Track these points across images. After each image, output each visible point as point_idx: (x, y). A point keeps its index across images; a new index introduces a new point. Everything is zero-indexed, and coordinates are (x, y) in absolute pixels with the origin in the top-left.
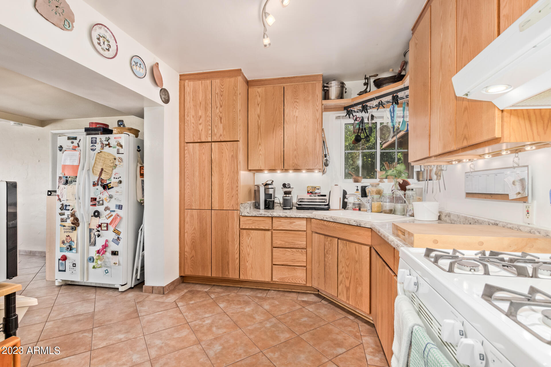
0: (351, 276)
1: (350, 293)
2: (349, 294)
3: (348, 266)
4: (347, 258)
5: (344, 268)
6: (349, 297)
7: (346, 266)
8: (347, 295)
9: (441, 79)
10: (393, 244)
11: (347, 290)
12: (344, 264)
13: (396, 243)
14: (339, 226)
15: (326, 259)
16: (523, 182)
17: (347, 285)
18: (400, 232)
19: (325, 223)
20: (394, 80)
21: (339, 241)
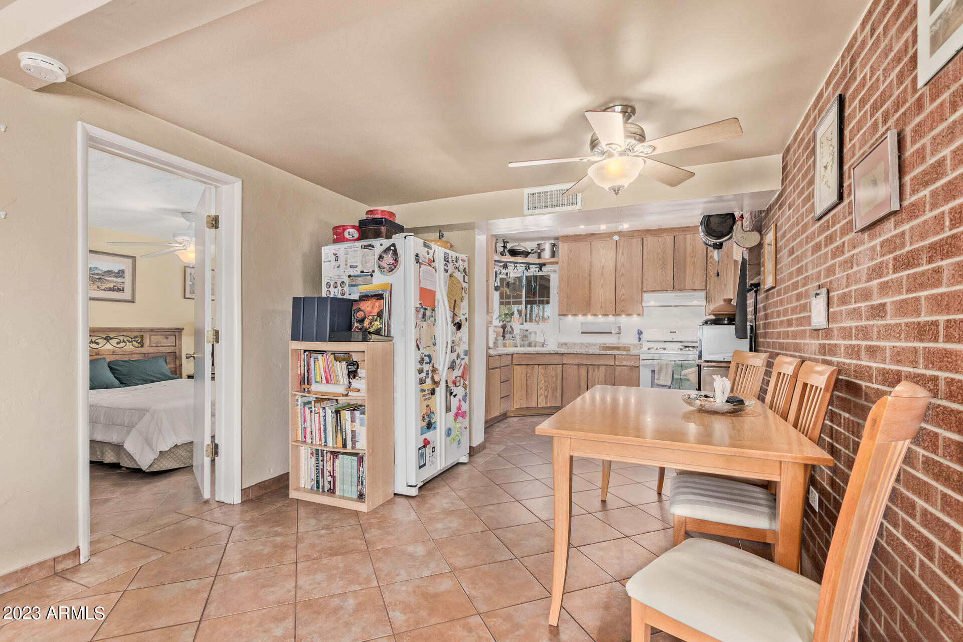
0: (549, 388)
1: (548, 399)
4: (546, 376)
5: (543, 384)
6: (547, 402)
7: (545, 382)
8: (546, 400)
9: (602, 282)
10: (615, 354)
11: (546, 398)
12: (543, 382)
13: (618, 353)
14: (540, 355)
15: (528, 382)
16: (619, 328)
17: (546, 394)
18: (613, 348)
19: (528, 355)
20: (527, 254)
21: (539, 366)
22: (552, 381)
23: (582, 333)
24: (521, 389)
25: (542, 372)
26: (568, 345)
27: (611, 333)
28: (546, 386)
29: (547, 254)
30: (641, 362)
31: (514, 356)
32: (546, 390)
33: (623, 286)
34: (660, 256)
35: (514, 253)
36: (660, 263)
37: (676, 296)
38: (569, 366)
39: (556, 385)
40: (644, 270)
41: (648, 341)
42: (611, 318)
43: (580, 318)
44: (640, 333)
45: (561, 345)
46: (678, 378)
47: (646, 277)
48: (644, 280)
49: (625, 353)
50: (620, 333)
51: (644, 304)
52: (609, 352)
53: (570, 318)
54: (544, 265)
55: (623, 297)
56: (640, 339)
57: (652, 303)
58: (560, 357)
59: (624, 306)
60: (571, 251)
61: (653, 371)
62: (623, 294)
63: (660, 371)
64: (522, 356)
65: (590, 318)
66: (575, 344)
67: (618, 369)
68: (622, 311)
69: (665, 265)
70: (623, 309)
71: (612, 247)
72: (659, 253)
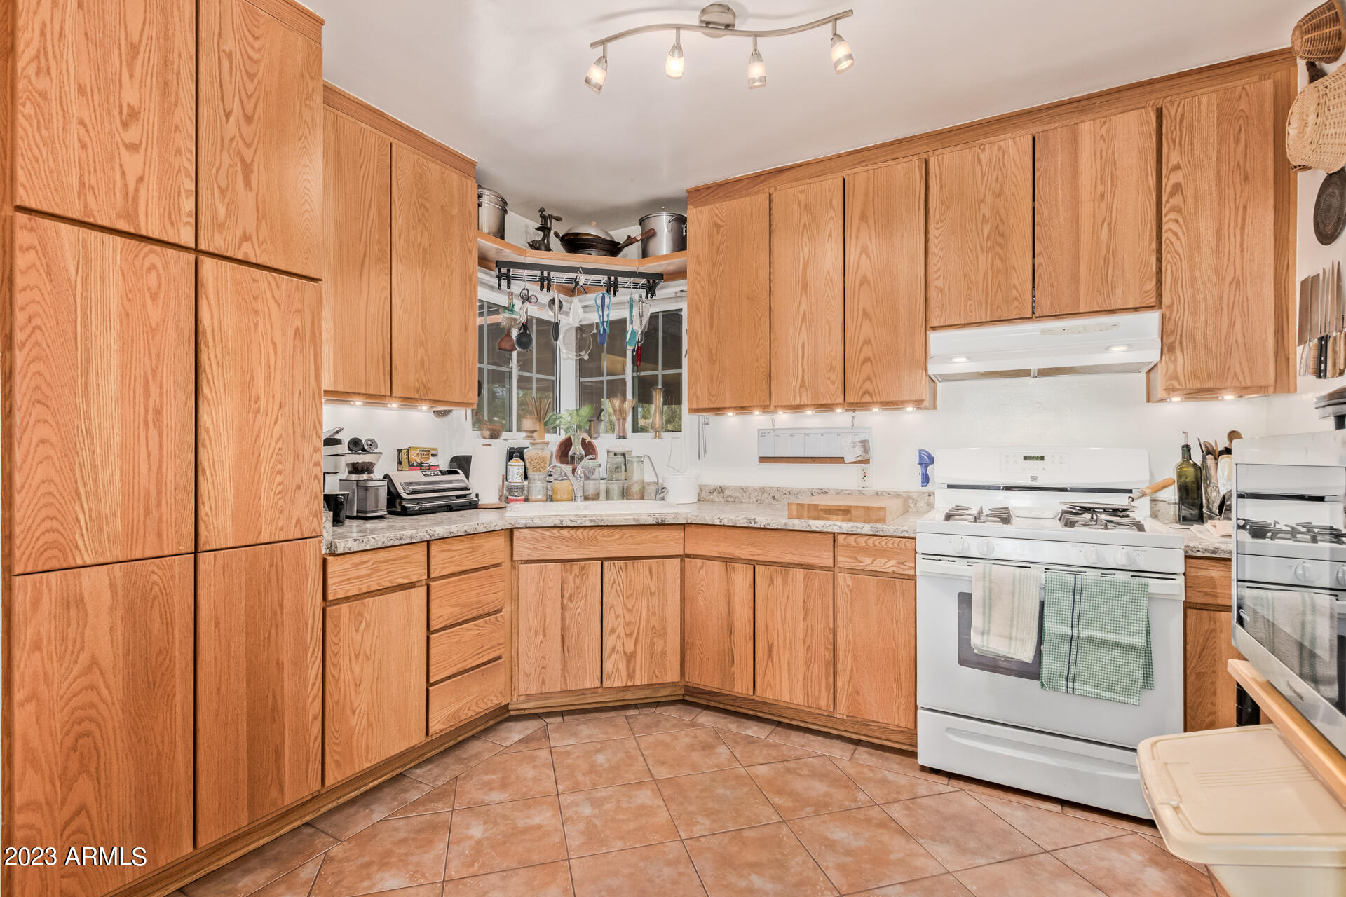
0: (639, 628)
1: (635, 662)
2: (635, 666)
3: (630, 611)
4: (628, 594)
5: (619, 619)
6: (634, 671)
7: (625, 612)
8: (628, 667)
9: (804, 306)
10: (835, 529)
11: (629, 661)
12: (619, 611)
13: (846, 526)
14: (607, 532)
15: (568, 615)
16: (865, 444)
17: (630, 647)
18: (829, 512)
19: (565, 532)
20: (613, 249)
21: (606, 564)
22: (648, 607)
23: (764, 459)
24: (544, 636)
25: (614, 582)
26: (727, 493)
27: (840, 460)
28: (628, 624)
29: (663, 243)
30: (923, 565)
31: (517, 534)
32: (629, 635)
33: (866, 314)
34: (985, 210)
35: (574, 243)
36: (986, 230)
37: (1044, 332)
38: (699, 562)
39: (663, 620)
40: (933, 260)
41: (950, 487)
42: (840, 417)
43: (758, 419)
44: (926, 460)
46: (1060, 637)
47: (939, 283)
48: (933, 294)
49: (866, 528)
50: (866, 461)
51: (933, 369)
53: (731, 418)
54: (660, 276)
55: (867, 351)
56: (926, 479)
57: (960, 364)
58: (678, 534)
59: (869, 378)
60: (718, 227)
61: (965, 600)
62: (867, 342)
63: (989, 605)
64: (548, 533)
65: (783, 418)
66: (744, 490)
67: (845, 580)
68: (867, 392)
69: (1002, 235)
70: (868, 386)
71: (831, 201)
72: (982, 201)
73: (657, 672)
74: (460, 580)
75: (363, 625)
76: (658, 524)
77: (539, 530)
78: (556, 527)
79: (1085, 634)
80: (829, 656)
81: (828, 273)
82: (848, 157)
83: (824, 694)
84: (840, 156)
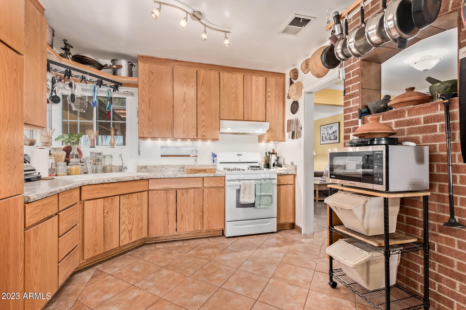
0: (133, 220)
1: (132, 233)
2: (132, 235)
3: (130, 214)
4: (130, 207)
5: (126, 217)
6: (132, 237)
7: (128, 214)
8: (129, 236)
9: (184, 107)
10: (203, 176)
11: (130, 233)
12: (126, 214)
13: (206, 175)
14: (122, 184)
15: (106, 219)
16: (196, 151)
17: (130, 228)
18: (200, 171)
19: (105, 186)
20: (100, 67)
21: (121, 197)
22: (137, 211)
23: (162, 156)
24: (96, 231)
25: (124, 203)
26: (148, 168)
27: (189, 156)
28: (129, 219)
29: (123, 72)
30: (227, 183)
31: (83, 188)
32: (130, 223)
33: (203, 112)
34: (233, 90)
35: (80, 59)
36: (234, 96)
37: (249, 124)
38: (155, 192)
39: (142, 215)
40: (221, 101)
42: (189, 143)
43: (160, 142)
44: (214, 156)
45: (141, 168)
46: (259, 195)
47: (223, 107)
48: (221, 110)
49: (212, 175)
50: (197, 156)
51: (222, 131)
52: (197, 175)
53: (149, 142)
54: (121, 84)
55: (204, 124)
57: (229, 130)
58: (145, 183)
59: (204, 132)
60: (152, 73)
61: (238, 191)
62: (204, 121)
63: (244, 190)
64: (98, 186)
65: (169, 142)
66: (155, 167)
67: (206, 191)
68: (204, 136)
69: (237, 98)
70: (204, 134)
71: (193, 76)
72: (233, 88)
73: (139, 235)
74: (68, 211)
75: (38, 238)
76: (141, 179)
77: (94, 186)
78: (101, 184)
79: (263, 194)
80: (201, 214)
81: (192, 98)
82: (198, 64)
83: (200, 226)
84: (195, 63)
